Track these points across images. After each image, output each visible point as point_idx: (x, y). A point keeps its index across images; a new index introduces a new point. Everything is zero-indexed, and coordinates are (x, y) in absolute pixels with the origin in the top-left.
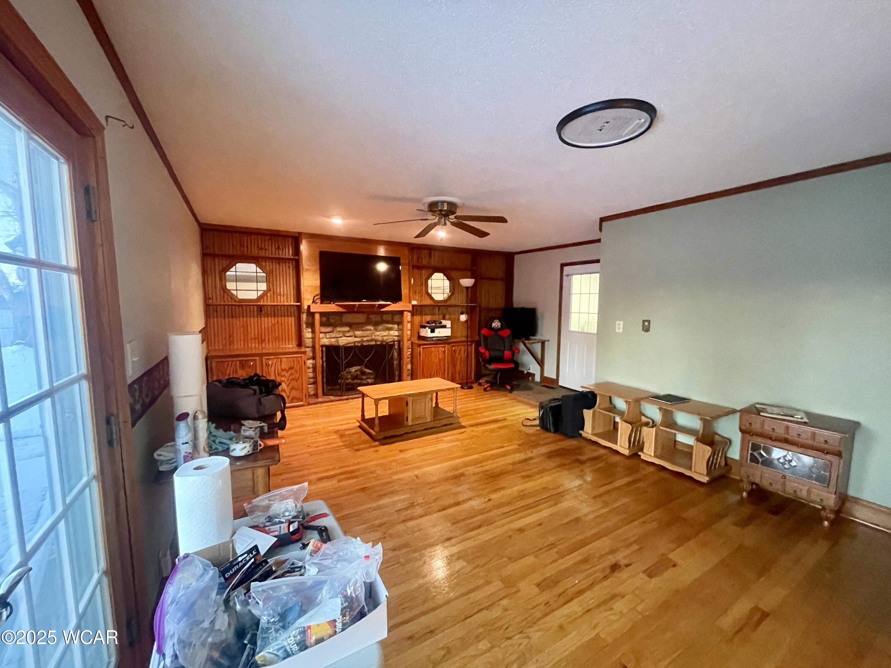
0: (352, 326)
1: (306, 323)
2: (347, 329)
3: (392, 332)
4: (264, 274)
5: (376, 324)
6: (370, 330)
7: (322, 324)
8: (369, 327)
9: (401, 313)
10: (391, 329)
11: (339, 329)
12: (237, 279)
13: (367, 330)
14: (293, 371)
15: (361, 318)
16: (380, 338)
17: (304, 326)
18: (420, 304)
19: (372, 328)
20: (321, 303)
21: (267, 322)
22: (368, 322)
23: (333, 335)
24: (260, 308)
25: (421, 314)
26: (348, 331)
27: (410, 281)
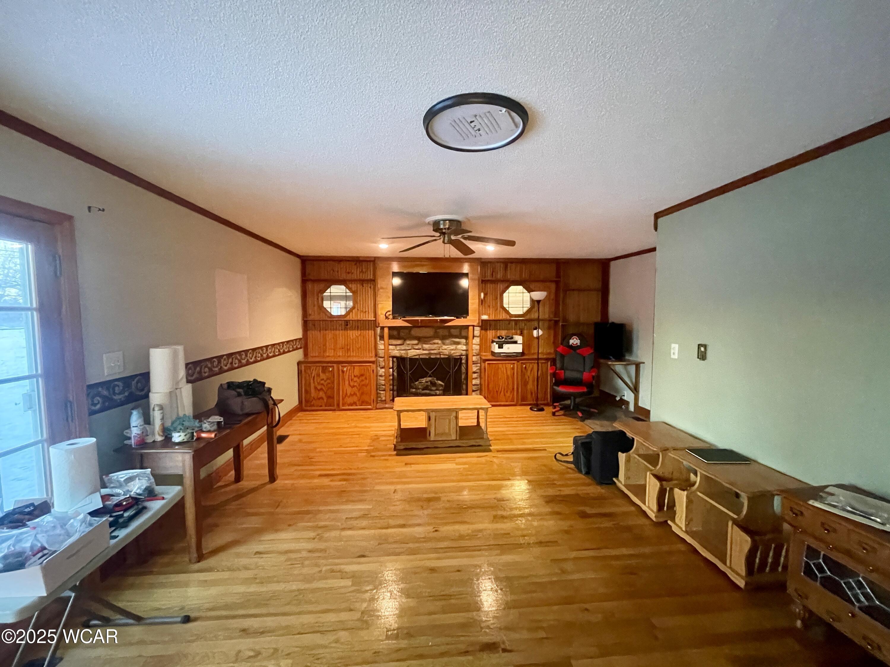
0: (421, 339)
1: (380, 336)
2: (416, 342)
3: (459, 347)
4: (351, 294)
5: (443, 338)
6: (438, 344)
7: (391, 337)
8: (436, 341)
9: (467, 327)
10: (458, 343)
11: (408, 342)
12: (331, 298)
13: (434, 344)
14: (363, 378)
15: (429, 332)
16: (446, 352)
17: (378, 338)
18: (492, 317)
19: (440, 342)
20: (394, 318)
21: (353, 334)
22: (436, 337)
23: (403, 347)
24: (347, 323)
25: (496, 329)
26: (417, 344)
27: (479, 296)
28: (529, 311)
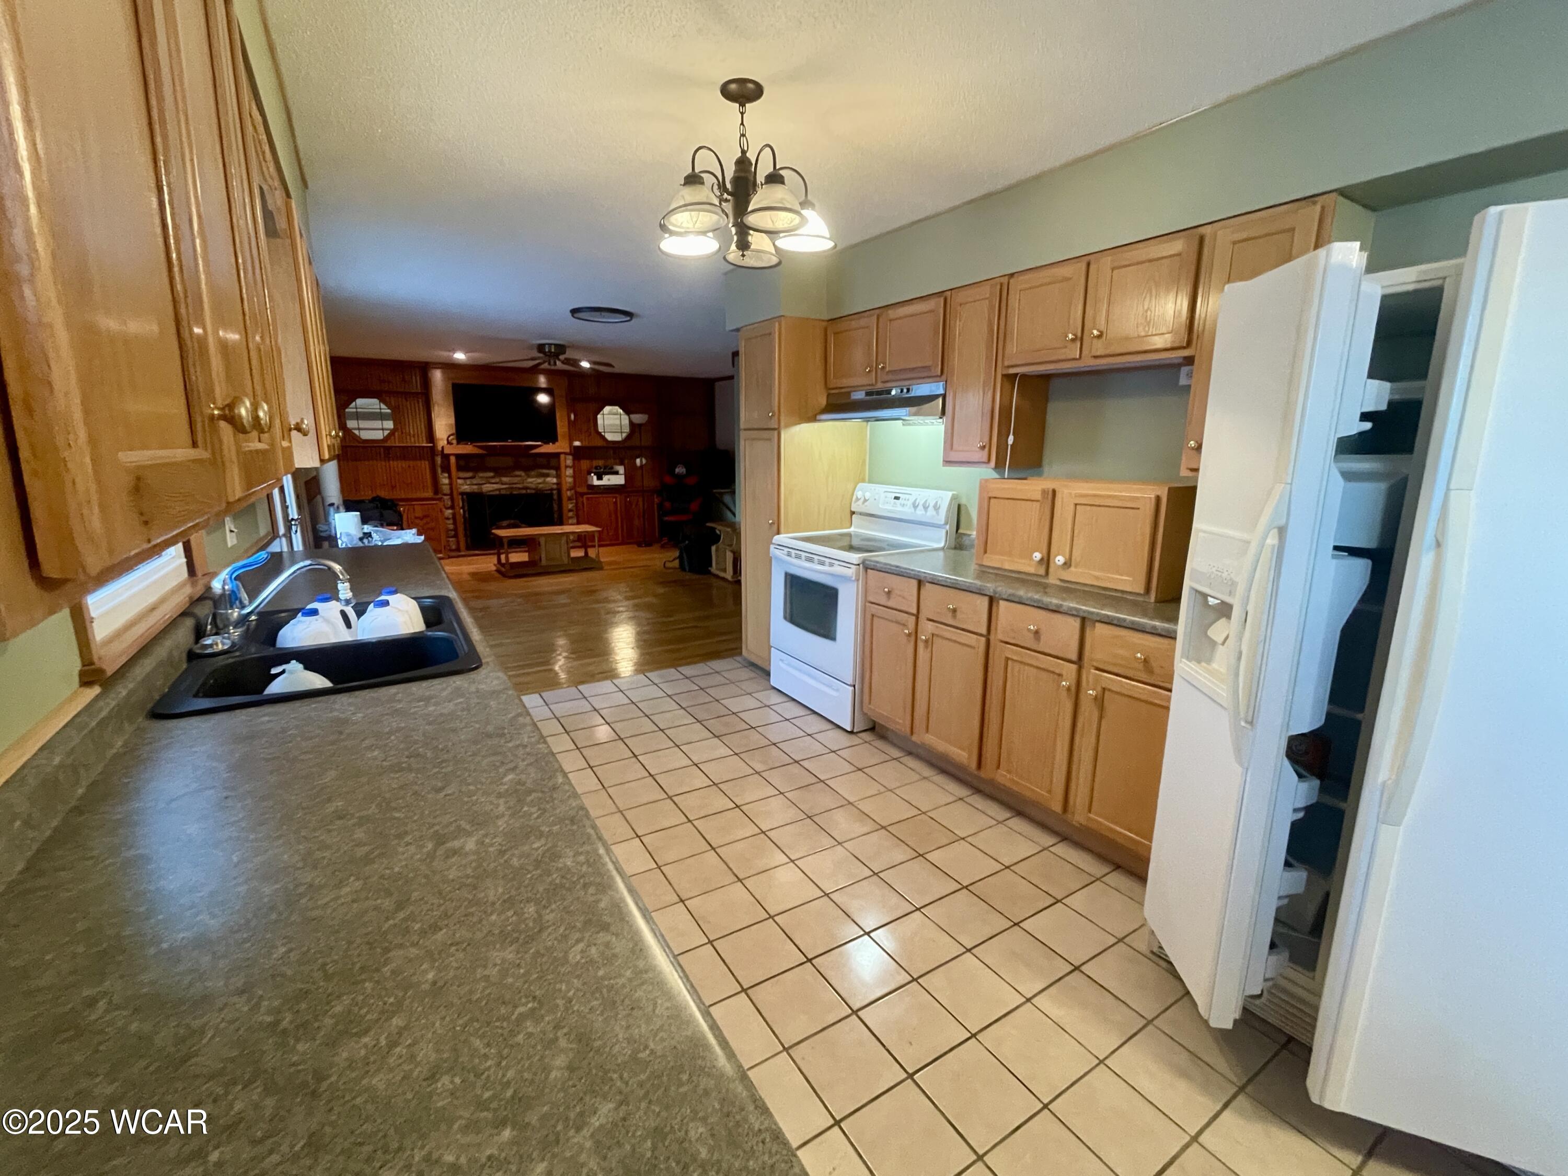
0: (499, 471)
1: (442, 467)
2: (492, 474)
3: (549, 479)
4: (389, 411)
5: (527, 469)
6: (520, 476)
7: (460, 468)
8: (518, 473)
9: (557, 455)
10: (548, 475)
11: (481, 475)
12: (358, 416)
13: (517, 476)
14: (428, 520)
15: (509, 461)
16: (533, 486)
17: (439, 470)
18: (586, 444)
19: (523, 474)
20: (458, 443)
21: (397, 465)
22: (518, 466)
23: (475, 481)
24: (388, 449)
25: (591, 458)
26: (492, 477)
27: (569, 417)
28: (629, 437)
